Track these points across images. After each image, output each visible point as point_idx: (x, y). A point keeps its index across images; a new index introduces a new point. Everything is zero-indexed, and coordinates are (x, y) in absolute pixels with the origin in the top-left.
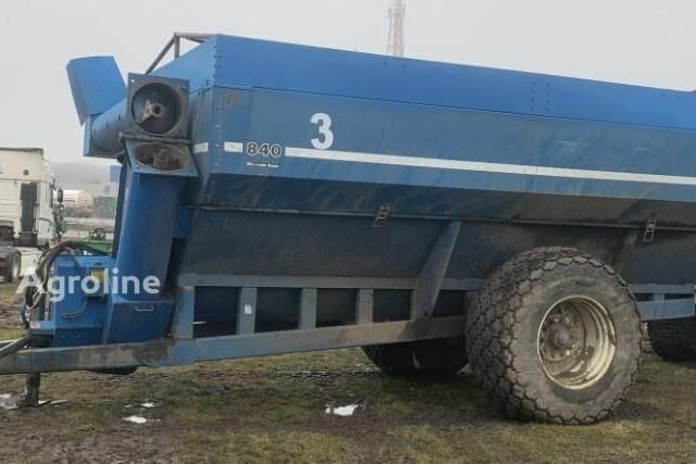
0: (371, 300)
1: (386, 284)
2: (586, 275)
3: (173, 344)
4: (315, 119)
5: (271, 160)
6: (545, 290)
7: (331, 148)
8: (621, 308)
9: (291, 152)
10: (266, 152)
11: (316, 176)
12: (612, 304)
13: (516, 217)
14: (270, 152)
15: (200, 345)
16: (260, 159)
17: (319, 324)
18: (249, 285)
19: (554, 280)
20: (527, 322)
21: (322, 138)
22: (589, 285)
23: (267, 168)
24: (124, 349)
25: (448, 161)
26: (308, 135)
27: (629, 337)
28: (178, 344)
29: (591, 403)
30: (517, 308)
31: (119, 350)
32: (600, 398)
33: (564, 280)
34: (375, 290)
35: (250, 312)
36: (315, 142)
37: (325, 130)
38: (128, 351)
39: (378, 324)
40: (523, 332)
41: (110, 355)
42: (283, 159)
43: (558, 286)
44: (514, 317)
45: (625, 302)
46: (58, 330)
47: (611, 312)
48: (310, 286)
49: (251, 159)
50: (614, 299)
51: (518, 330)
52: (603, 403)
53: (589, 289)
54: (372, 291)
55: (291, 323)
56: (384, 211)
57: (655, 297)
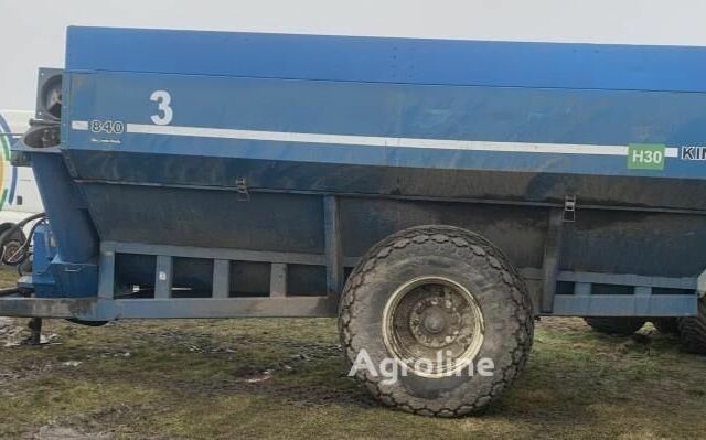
0: (284, 275)
1: (296, 259)
2: (443, 255)
3: (96, 301)
4: (154, 97)
5: (113, 136)
6: (391, 268)
7: (170, 124)
8: (487, 293)
9: (132, 128)
10: (109, 128)
11: (156, 151)
12: (477, 288)
13: (393, 193)
14: (113, 128)
15: (119, 305)
16: (103, 136)
17: (233, 294)
18: (164, 254)
19: (402, 259)
20: (367, 300)
21: (162, 115)
22: (447, 266)
23: (109, 144)
24: (63, 302)
25: (294, 134)
26: (148, 111)
27: (499, 326)
28: (100, 301)
29: (447, 394)
30: (358, 286)
31: (59, 304)
32: (457, 391)
33: (414, 259)
34: (288, 265)
35: (164, 279)
36: (155, 118)
37: (164, 106)
38: (65, 305)
39: (289, 298)
40: (362, 311)
41: (53, 307)
42: (125, 136)
43: (407, 265)
44: (354, 294)
45: (494, 287)
46: (34, 284)
47: (478, 297)
48: (222, 259)
49: (95, 136)
50: (479, 283)
51: (357, 309)
52: (462, 396)
53: (446, 270)
54: (285, 266)
55: (205, 291)
56: (242, 184)
57: (637, 289)
